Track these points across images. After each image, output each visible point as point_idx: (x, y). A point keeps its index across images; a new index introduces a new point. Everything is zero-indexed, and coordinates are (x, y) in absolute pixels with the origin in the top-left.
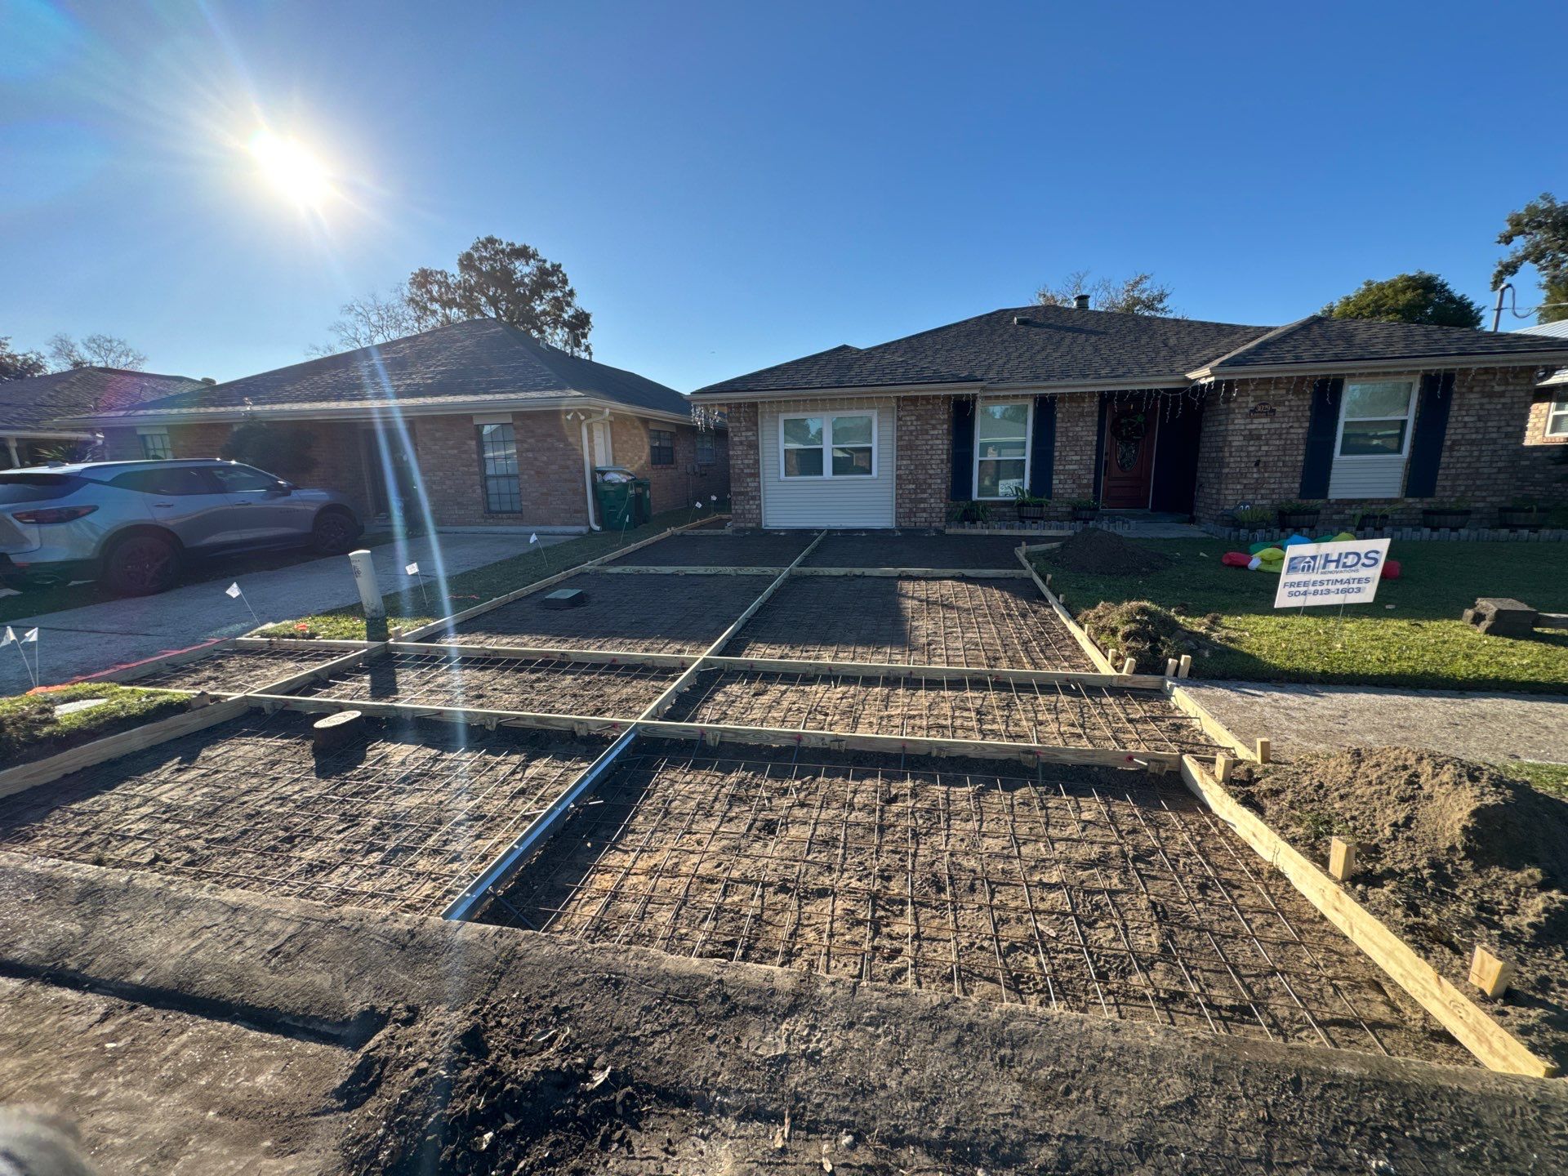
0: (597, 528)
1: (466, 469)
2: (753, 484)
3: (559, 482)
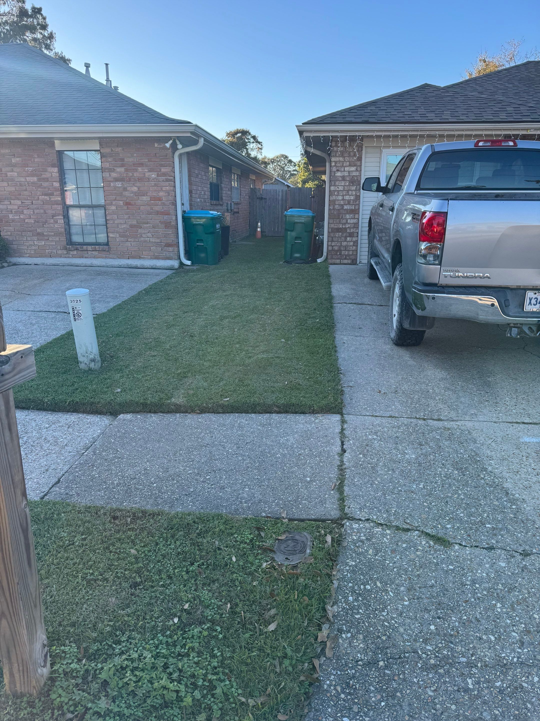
0: (189, 263)
1: (47, 198)
2: (352, 221)
3: (150, 213)
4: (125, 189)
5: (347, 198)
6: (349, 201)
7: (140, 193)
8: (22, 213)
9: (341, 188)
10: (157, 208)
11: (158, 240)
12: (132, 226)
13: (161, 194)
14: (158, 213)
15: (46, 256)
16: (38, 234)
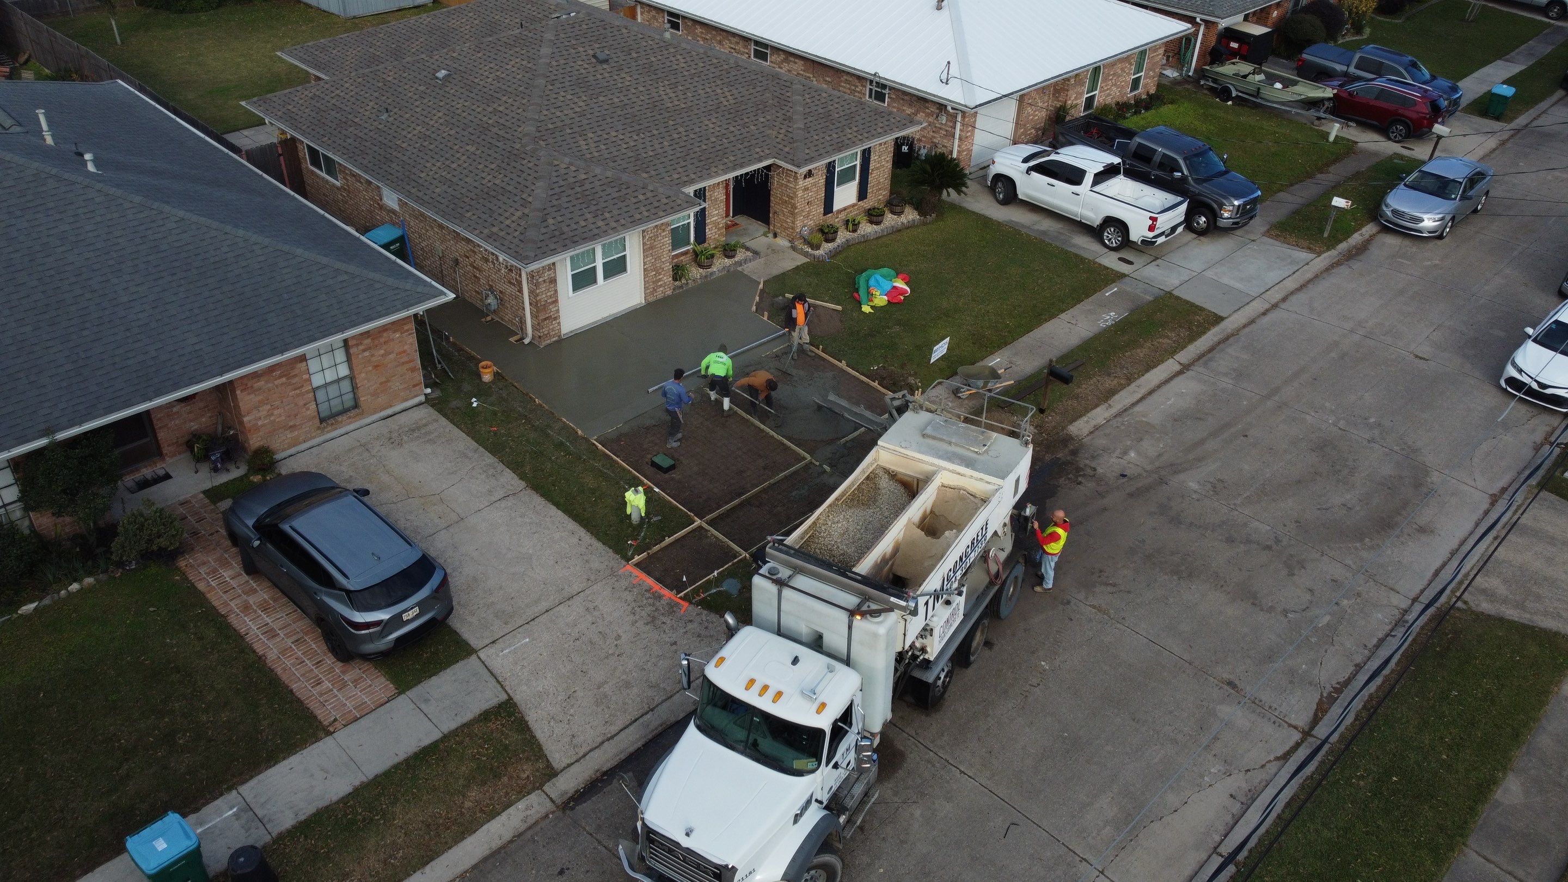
0: (430, 392)
1: (298, 391)
2: (554, 309)
3: (397, 366)
4: (372, 355)
5: (549, 294)
6: (551, 296)
7: (387, 354)
8: (272, 414)
9: (544, 289)
10: (403, 360)
11: (406, 385)
12: (381, 384)
13: (406, 347)
14: (403, 363)
15: (300, 443)
16: (291, 427)
